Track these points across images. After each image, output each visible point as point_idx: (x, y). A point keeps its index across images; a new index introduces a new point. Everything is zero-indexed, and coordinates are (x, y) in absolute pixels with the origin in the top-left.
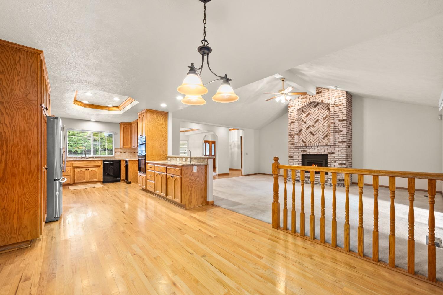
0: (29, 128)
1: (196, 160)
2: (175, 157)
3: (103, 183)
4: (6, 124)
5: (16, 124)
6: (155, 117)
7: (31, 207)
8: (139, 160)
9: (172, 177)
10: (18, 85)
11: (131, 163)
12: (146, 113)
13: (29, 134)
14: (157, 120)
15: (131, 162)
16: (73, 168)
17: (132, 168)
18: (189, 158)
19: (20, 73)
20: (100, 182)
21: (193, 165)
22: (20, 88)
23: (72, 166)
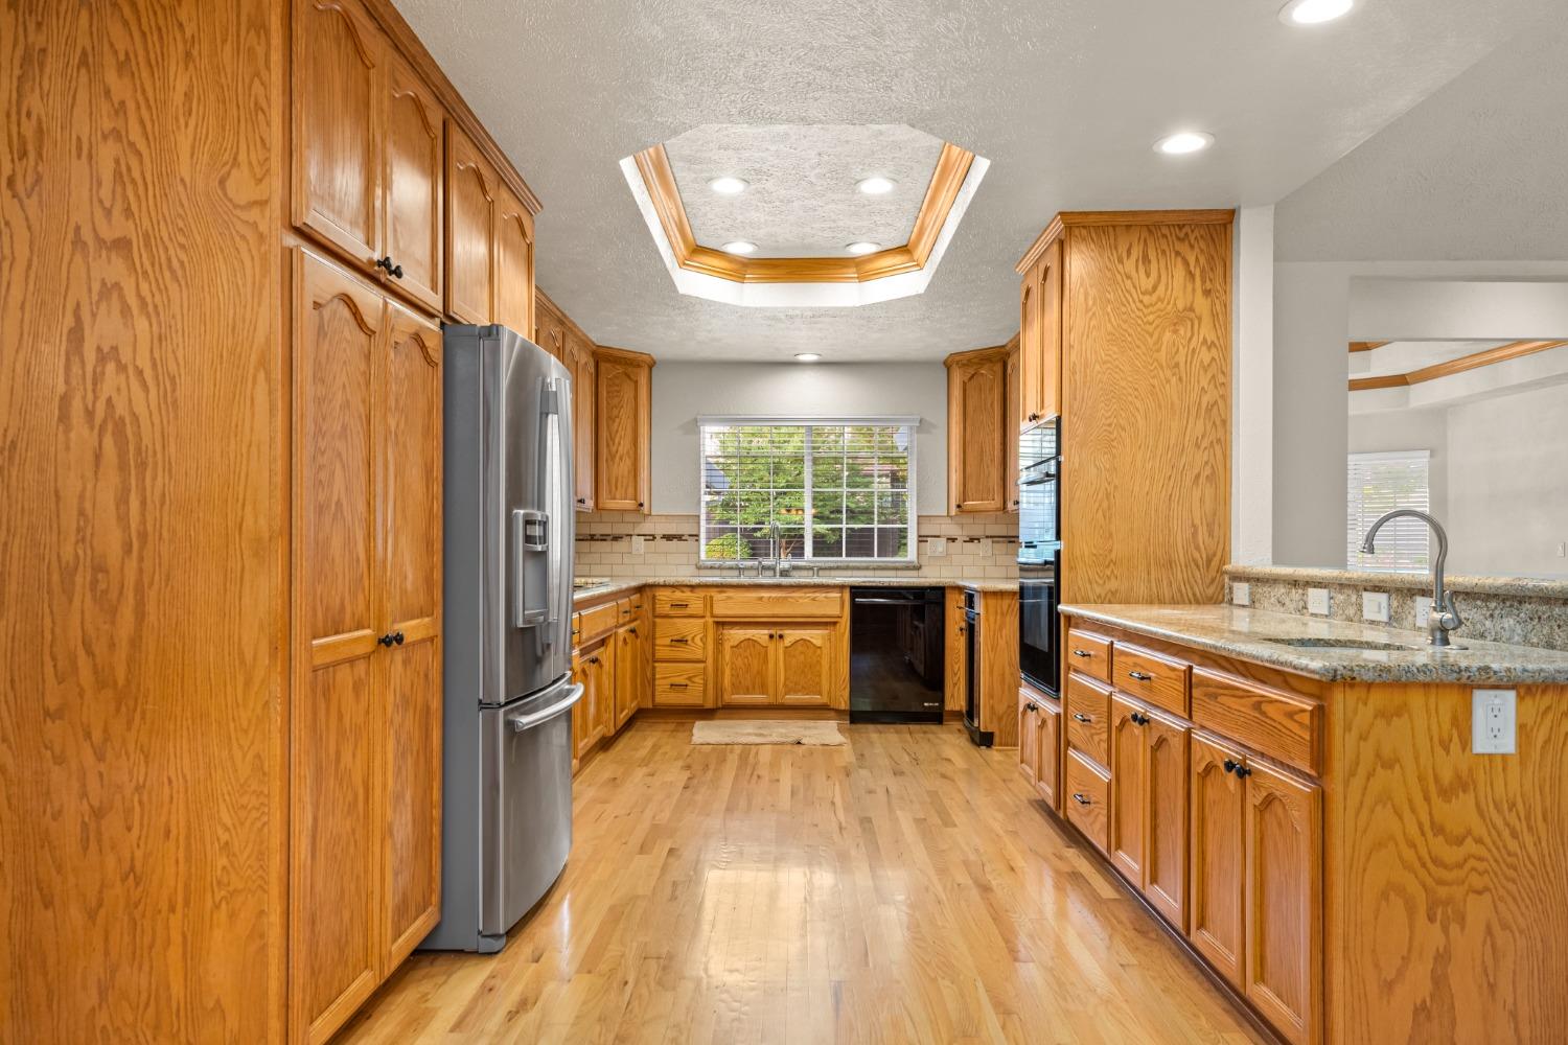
0: (235, 386)
1: (1509, 622)
2: (1295, 583)
3: (852, 722)
4: (140, 367)
5: (178, 364)
6: (1130, 265)
7: (240, 886)
8: (1022, 588)
9: (1230, 766)
10: (187, 125)
11: (991, 610)
12: (1061, 243)
13: (233, 425)
14: (1146, 283)
15: (992, 602)
16: (717, 623)
17: (1002, 642)
18: (1425, 592)
19: (197, 46)
20: (839, 712)
21: (1467, 684)
22: (195, 139)
23: (713, 616)
